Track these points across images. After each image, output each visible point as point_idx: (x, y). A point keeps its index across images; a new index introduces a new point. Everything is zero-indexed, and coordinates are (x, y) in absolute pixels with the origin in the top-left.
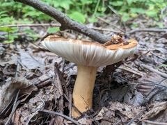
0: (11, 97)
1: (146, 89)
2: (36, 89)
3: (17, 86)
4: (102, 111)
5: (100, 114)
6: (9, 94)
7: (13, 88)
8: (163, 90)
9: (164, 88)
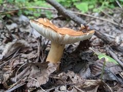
0: (14, 50)
1: (98, 69)
2: (31, 49)
3: (19, 45)
4: (62, 74)
5: (59, 75)
6: (13, 49)
7: (16, 45)
8: (107, 73)
9: (108, 71)
